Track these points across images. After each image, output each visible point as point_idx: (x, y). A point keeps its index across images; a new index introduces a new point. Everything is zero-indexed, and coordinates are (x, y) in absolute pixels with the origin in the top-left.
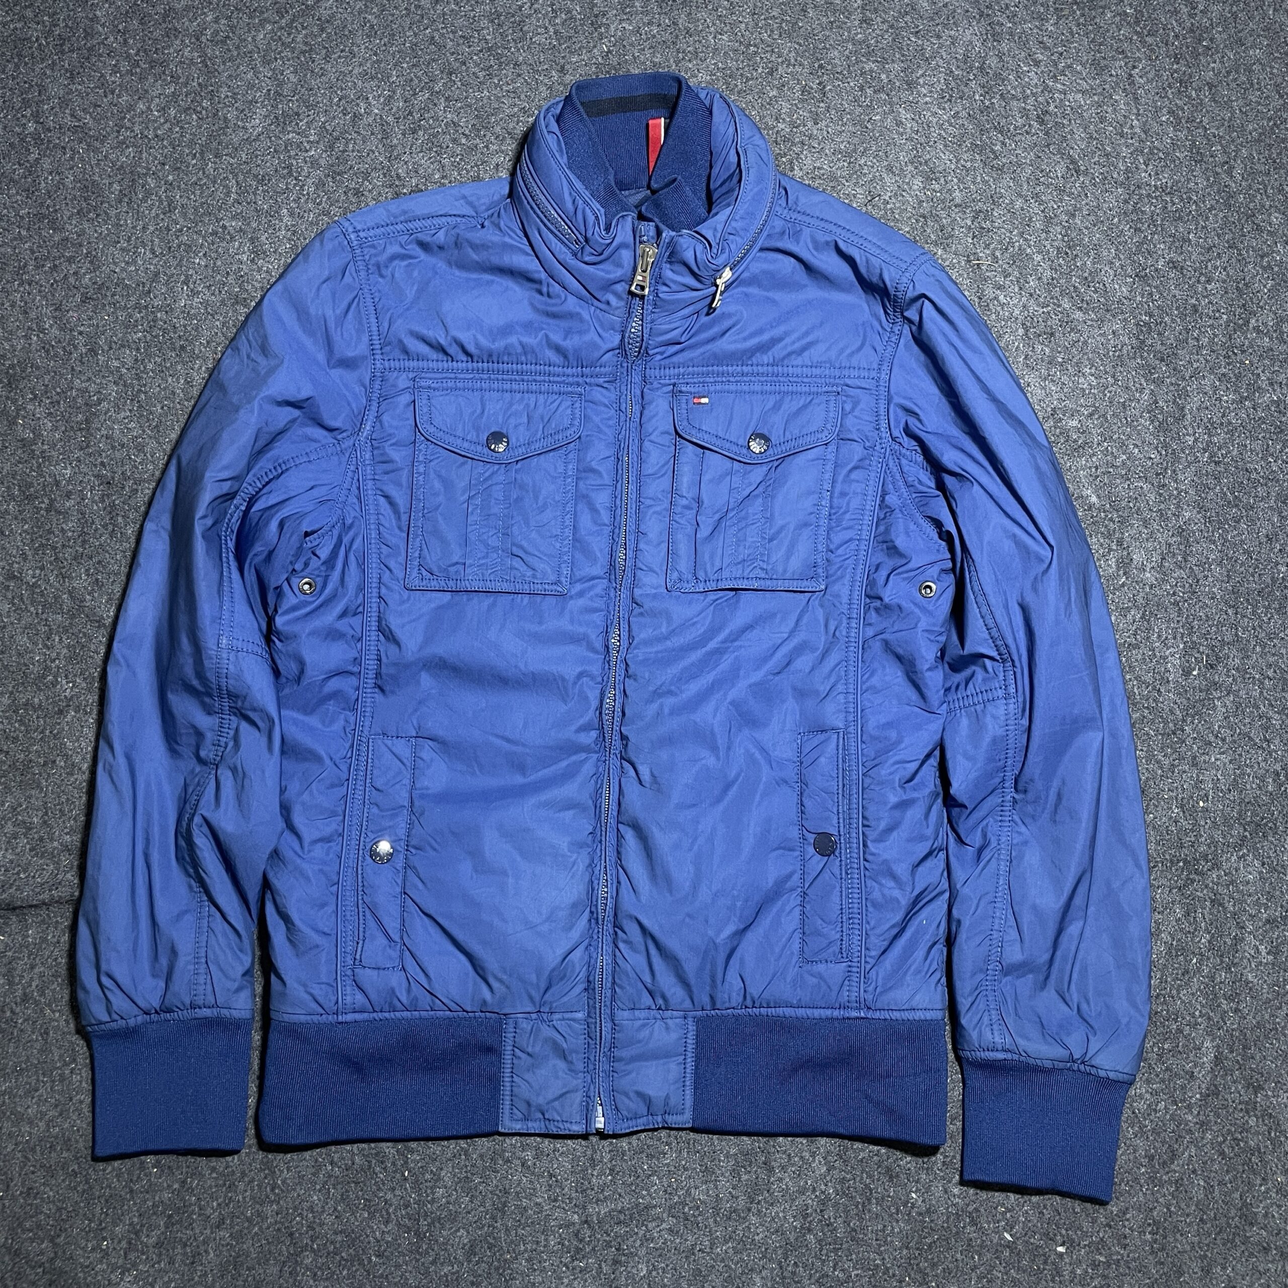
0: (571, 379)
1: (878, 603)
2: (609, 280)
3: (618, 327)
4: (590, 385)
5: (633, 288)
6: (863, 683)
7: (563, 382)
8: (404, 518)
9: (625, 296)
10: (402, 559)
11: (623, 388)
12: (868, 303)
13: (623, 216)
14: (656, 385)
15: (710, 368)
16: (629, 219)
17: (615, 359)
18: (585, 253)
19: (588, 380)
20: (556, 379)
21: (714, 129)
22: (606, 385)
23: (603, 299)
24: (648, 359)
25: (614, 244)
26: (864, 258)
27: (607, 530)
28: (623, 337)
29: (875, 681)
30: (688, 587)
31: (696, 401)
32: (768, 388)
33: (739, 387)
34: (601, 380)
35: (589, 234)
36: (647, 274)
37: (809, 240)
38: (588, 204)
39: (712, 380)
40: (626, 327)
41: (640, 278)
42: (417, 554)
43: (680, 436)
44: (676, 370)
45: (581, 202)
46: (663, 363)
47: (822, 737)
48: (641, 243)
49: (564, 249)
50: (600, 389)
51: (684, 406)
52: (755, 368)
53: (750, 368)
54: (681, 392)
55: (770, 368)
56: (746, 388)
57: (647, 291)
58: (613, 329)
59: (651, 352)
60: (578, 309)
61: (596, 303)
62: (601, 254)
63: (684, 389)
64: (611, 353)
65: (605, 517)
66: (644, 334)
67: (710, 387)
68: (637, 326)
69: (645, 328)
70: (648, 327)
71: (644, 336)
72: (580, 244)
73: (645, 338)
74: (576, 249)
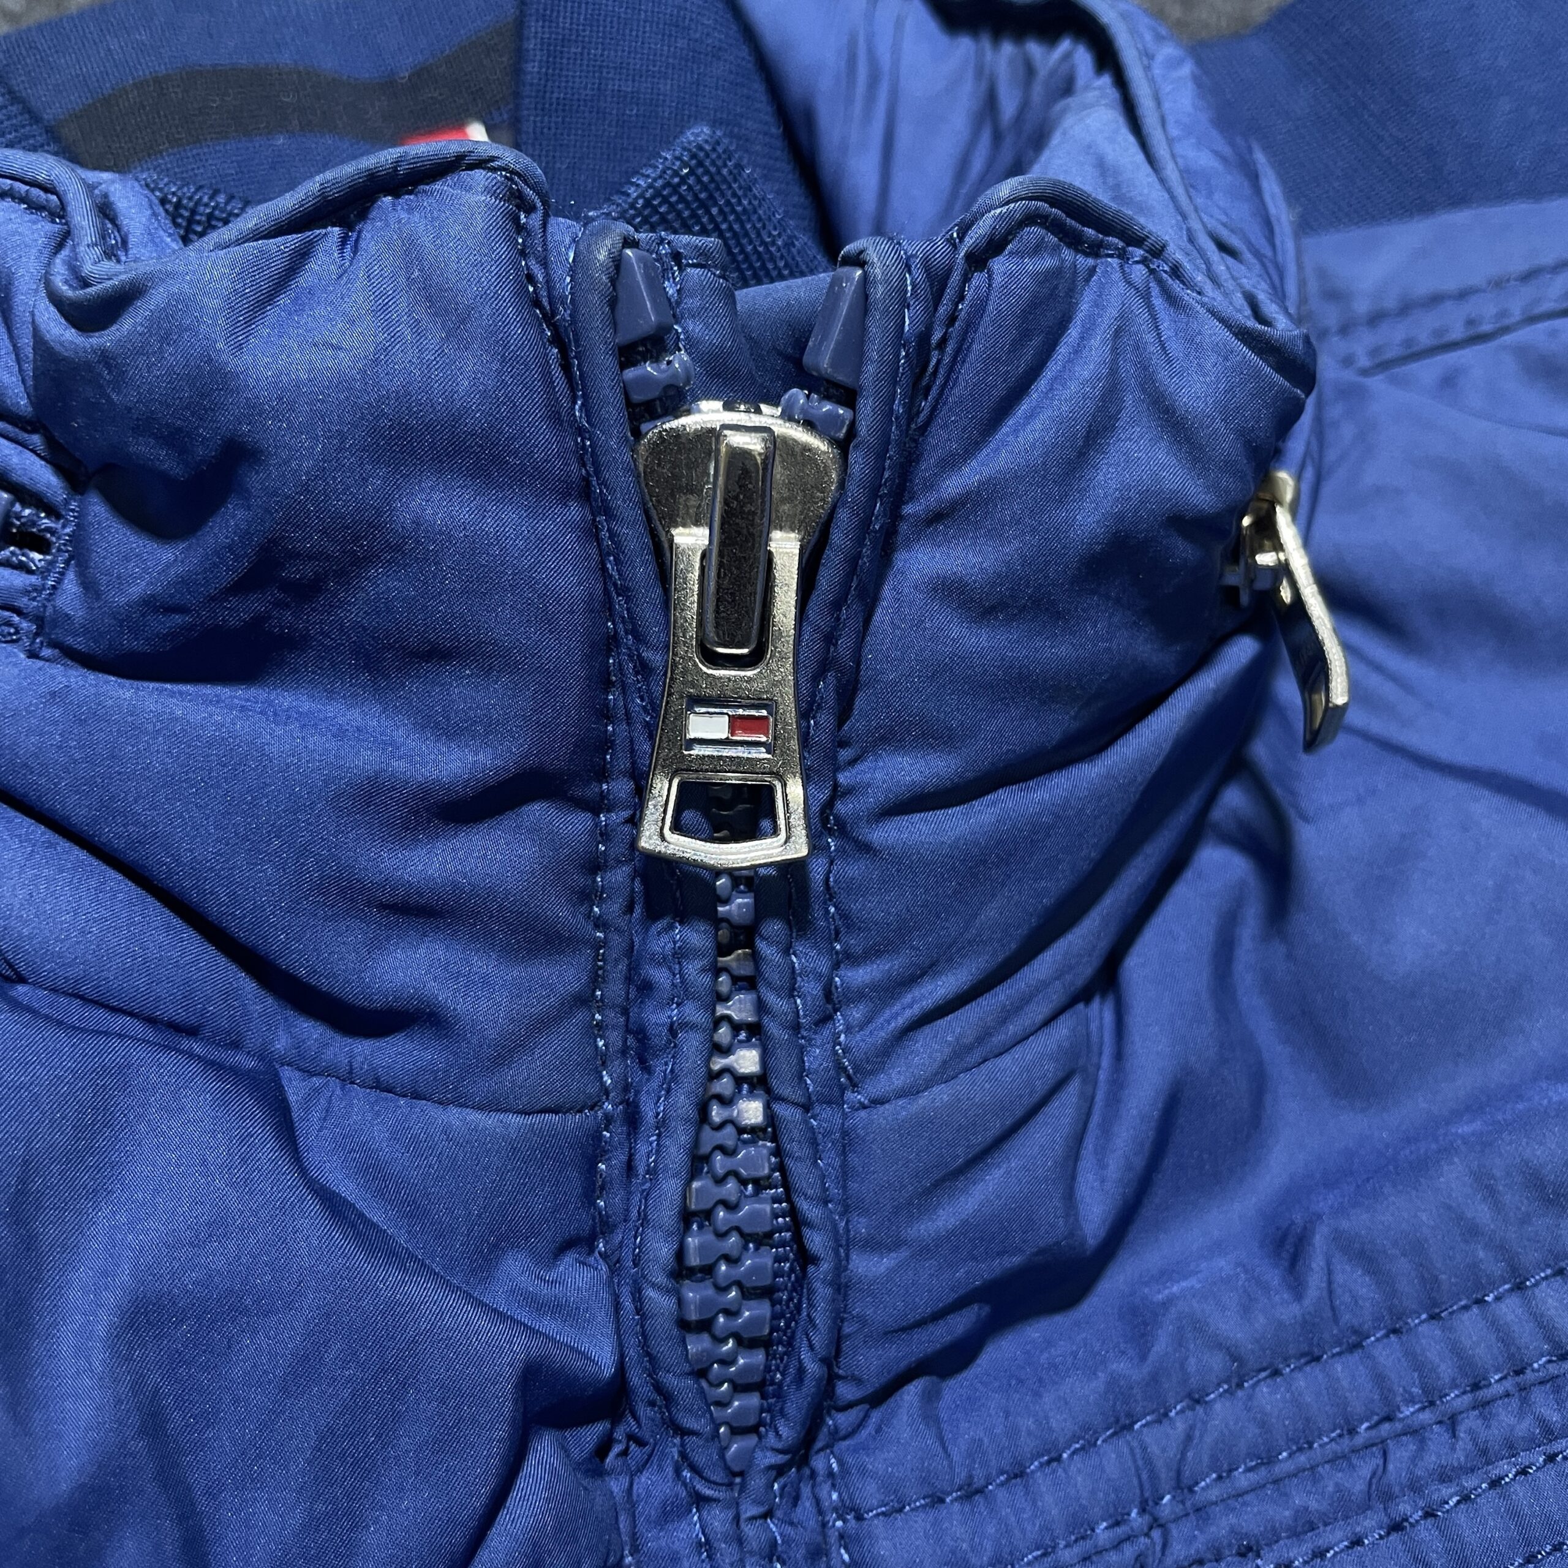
66: (809, 1209)
67: (1461, 1518)
68: (730, 1143)
69: (795, 1147)
70: (827, 1133)
71: (810, 1225)
72: (53, 532)
73: (816, 1241)
74: (33, 579)
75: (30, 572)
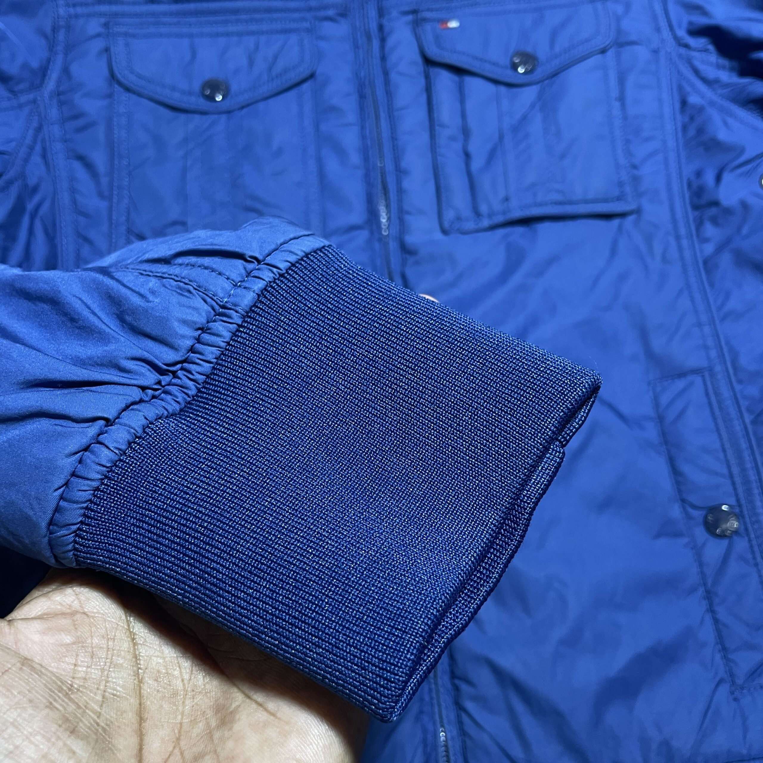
0: (295, 15)
1: (714, 210)
6: (720, 308)
7: (287, 18)
8: (104, 181)
10: (105, 228)
14: (394, 15)
27: (360, 173)
29: (733, 304)
30: (470, 225)
42: (123, 218)
47: (680, 384)
65: (355, 158)
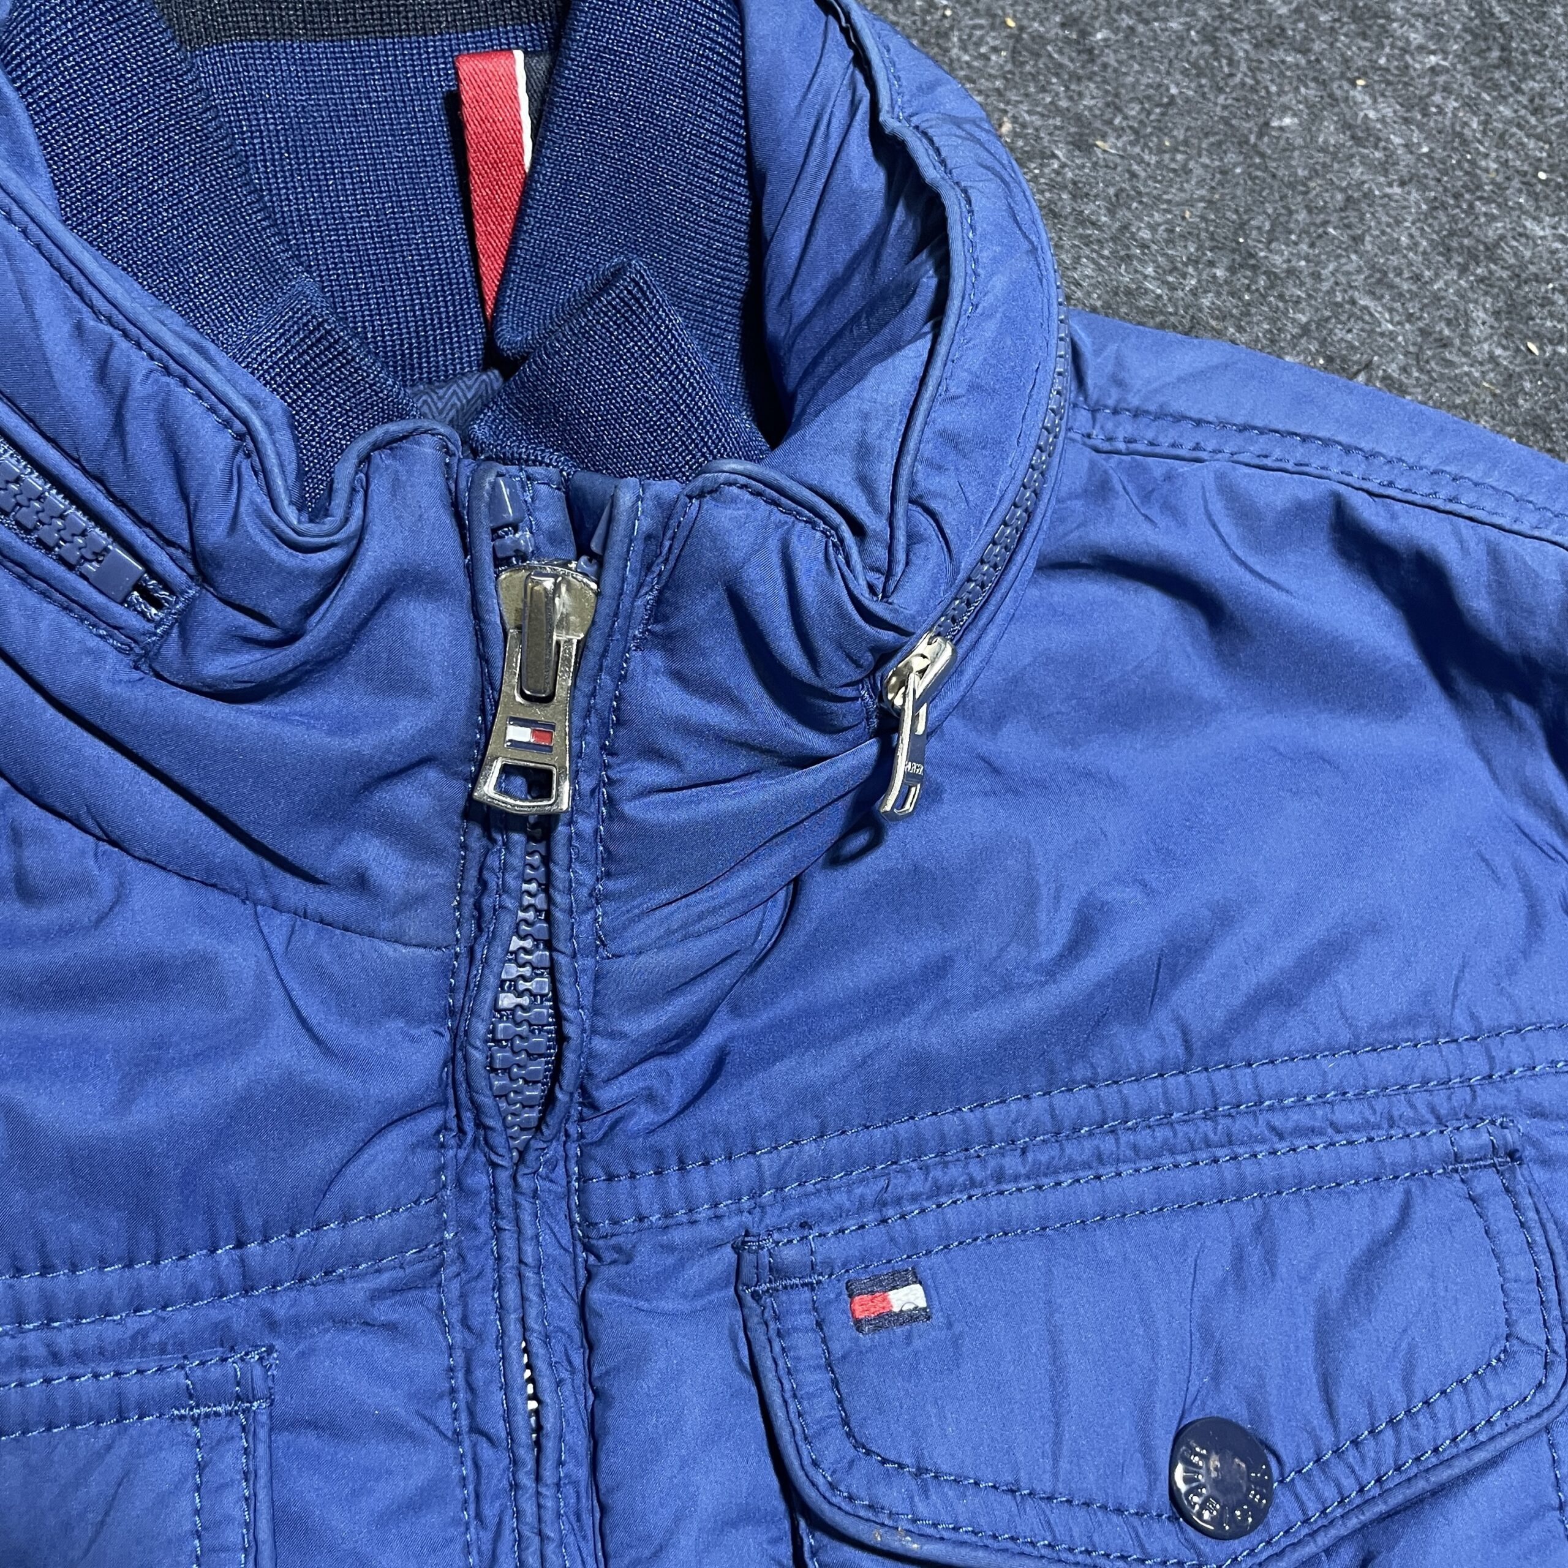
0: (180, 1317)
2: (353, 762)
3: (427, 1001)
4: (298, 1325)
5: (488, 789)
7: (137, 1344)
9: (446, 837)
11: (482, 1304)
12: (1477, 744)
13: (389, 444)
14: (647, 1259)
15: (904, 1129)
16: (427, 449)
17: (426, 1160)
18: (203, 637)
19: (281, 1307)
20: (90, 1332)
21: (758, 62)
22: (383, 1312)
23: (331, 868)
24: (595, 1128)
25: (362, 574)
26: (1479, 552)
28: (459, 1041)
31: (864, 1307)
32: (1186, 1180)
33: (1053, 1200)
34: (357, 1292)
35: (215, 534)
36: (555, 713)
37: (1218, 507)
38: (187, 375)
39: (918, 1184)
40: (471, 989)
41: (521, 734)
43: (819, 1524)
44: (744, 1169)
45: (142, 364)
46: (667, 1139)
48: (501, 562)
49: (79, 634)
50: (356, 1339)
51: (806, 1346)
52: (1109, 1094)
53: (1083, 1097)
54: (777, 1271)
55: (1175, 1083)
56: (1087, 1197)
57: (563, 796)
58: (403, 1011)
59: (606, 1095)
60: (197, 940)
61: (292, 889)
62: (290, 638)
63: (790, 1254)
64: (396, 1139)
66: (567, 1011)
67: (918, 1221)
68: (528, 974)
69: (566, 979)
70: (584, 971)
71: (566, 1020)
72: (167, 601)
73: (570, 1030)
74: (150, 626)
75: (149, 620)
